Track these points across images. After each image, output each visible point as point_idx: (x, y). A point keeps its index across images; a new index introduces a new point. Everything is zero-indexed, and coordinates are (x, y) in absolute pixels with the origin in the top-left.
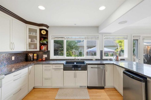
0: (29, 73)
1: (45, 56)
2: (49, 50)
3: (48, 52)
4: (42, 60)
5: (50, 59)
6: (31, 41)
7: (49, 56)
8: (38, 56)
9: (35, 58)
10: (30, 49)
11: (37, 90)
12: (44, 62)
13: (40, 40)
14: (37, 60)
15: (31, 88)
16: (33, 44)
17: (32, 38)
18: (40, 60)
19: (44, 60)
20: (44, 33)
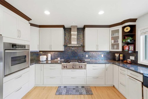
1: (132, 58)
2: (136, 50)
3: (135, 53)
4: (127, 63)
5: (138, 63)
6: (114, 42)
7: (136, 58)
8: (124, 57)
9: (121, 58)
10: (114, 49)
12: (128, 65)
14: (122, 61)
15: (109, 83)
16: (115, 44)
17: (115, 39)
18: (125, 61)
19: (129, 62)
20: (128, 29)
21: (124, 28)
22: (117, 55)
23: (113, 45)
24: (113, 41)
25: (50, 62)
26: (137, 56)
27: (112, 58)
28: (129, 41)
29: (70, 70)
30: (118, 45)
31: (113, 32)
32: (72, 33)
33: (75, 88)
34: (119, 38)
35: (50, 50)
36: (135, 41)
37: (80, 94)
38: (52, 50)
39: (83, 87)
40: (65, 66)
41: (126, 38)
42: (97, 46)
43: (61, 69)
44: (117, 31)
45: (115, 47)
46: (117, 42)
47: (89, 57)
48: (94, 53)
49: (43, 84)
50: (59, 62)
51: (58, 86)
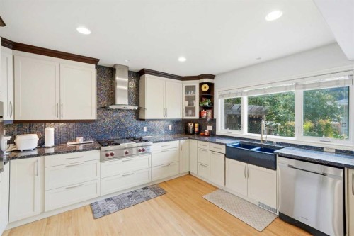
0: (181, 149)
1: (210, 128)
2: (214, 118)
3: (213, 121)
4: (204, 135)
5: (217, 134)
6: (189, 105)
7: (214, 128)
8: (200, 127)
9: (196, 129)
10: (187, 115)
11: (192, 177)
12: (206, 139)
13: (201, 100)
14: (198, 133)
15: (184, 171)
16: (190, 109)
17: (190, 99)
18: (202, 133)
19: (206, 134)
20: (206, 88)
21: (201, 85)
22: (191, 125)
23: (187, 110)
24: (187, 103)
25: (52, 150)
26: (215, 125)
27: (183, 129)
28: (207, 104)
29: (120, 161)
30: (194, 110)
31: (188, 89)
32: (117, 78)
33: (130, 194)
34: (195, 99)
35: (58, 119)
36: (213, 104)
37: (147, 200)
38: (62, 119)
39: (144, 189)
40: (109, 153)
41: (204, 99)
42: (165, 110)
43: (98, 162)
44: (193, 88)
45: (190, 112)
46: (193, 104)
47: (149, 130)
48: (156, 123)
49: (43, 212)
50: (81, 147)
51: (90, 203)
